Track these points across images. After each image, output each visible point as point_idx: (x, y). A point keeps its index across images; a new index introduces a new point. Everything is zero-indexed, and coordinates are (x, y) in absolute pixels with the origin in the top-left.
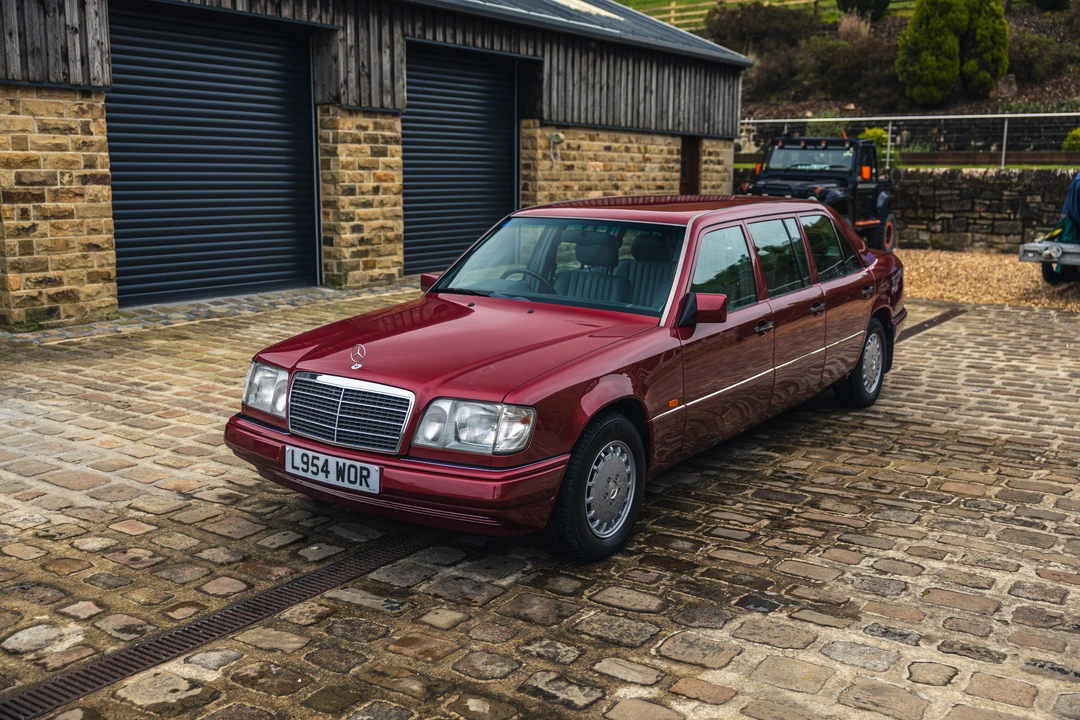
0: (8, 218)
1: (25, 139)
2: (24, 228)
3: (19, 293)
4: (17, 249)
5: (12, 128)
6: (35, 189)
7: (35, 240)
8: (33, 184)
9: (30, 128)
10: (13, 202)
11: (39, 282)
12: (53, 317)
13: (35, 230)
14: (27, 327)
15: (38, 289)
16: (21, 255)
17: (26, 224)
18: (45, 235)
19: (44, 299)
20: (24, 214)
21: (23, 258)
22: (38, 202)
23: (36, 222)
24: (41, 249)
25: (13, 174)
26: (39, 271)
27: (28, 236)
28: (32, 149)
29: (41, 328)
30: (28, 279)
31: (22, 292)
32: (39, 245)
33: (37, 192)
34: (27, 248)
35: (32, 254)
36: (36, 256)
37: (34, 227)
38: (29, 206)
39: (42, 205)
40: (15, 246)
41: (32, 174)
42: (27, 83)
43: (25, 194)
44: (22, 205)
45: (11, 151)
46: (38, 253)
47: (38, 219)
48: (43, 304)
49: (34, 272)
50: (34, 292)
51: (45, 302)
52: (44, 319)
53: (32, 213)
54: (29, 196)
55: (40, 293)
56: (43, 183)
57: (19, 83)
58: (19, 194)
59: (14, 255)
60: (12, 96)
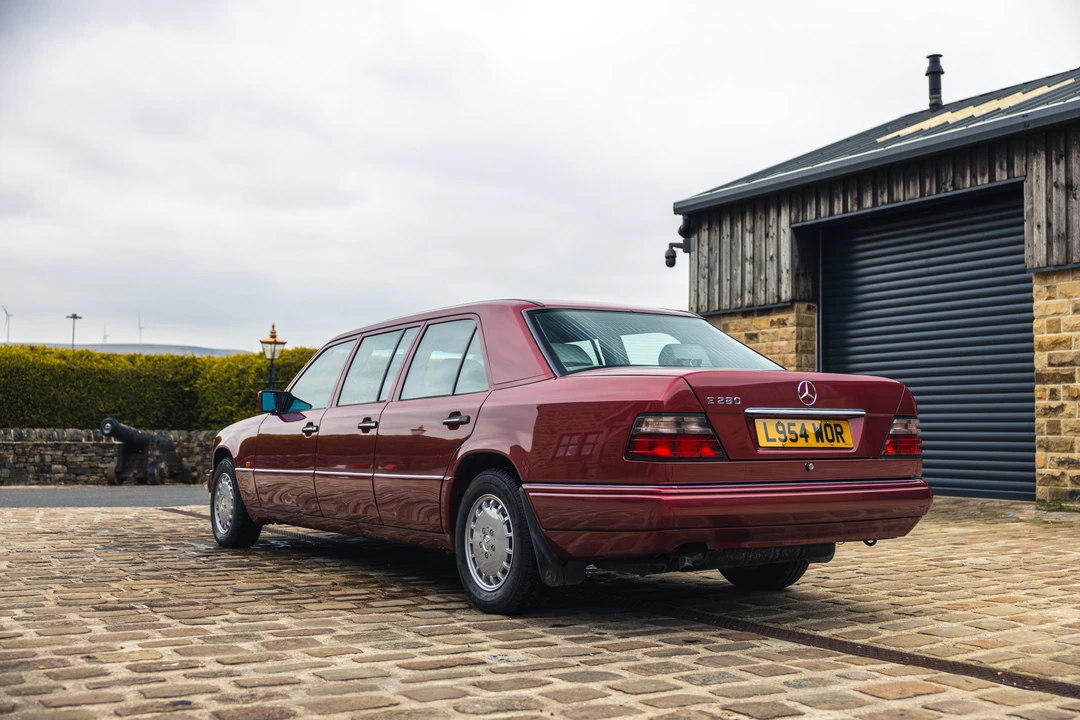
0: (1040, 398)
1: (1059, 321)
2: (1050, 408)
3: (1043, 471)
4: (1045, 428)
5: (1047, 313)
6: (1065, 370)
7: (1062, 420)
8: (1062, 364)
9: (1064, 310)
10: (1044, 383)
11: (1061, 463)
12: (1075, 500)
13: (1063, 410)
14: (1049, 506)
15: (1062, 469)
16: (1048, 434)
17: (1054, 404)
18: (1071, 416)
19: (1067, 480)
20: (1054, 394)
21: (1050, 437)
22: (1067, 382)
23: (1065, 402)
24: (1068, 429)
25: (1046, 356)
26: (1064, 452)
27: (1056, 415)
28: (1064, 331)
29: (1061, 509)
30: (1052, 458)
31: (1046, 471)
32: (1066, 426)
33: (1067, 373)
34: (1054, 428)
35: (1059, 434)
36: (1063, 436)
37: (1062, 407)
38: (1059, 387)
39: (1071, 385)
40: (1043, 425)
41: (1062, 355)
42: (1052, 269)
43: (1054, 375)
44: (1052, 386)
45: (1046, 335)
46: (1065, 433)
47: (1067, 399)
48: (1066, 486)
49: (1057, 451)
50: (1057, 472)
51: (1069, 483)
52: (1065, 501)
53: (1063, 393)
54: (1057, 377)
55: (1063, 474)
56: (1072, 363)
57: (1045, 270)
58: (1049, 375)
59: (1042, 433)
60: (1049, 283)
